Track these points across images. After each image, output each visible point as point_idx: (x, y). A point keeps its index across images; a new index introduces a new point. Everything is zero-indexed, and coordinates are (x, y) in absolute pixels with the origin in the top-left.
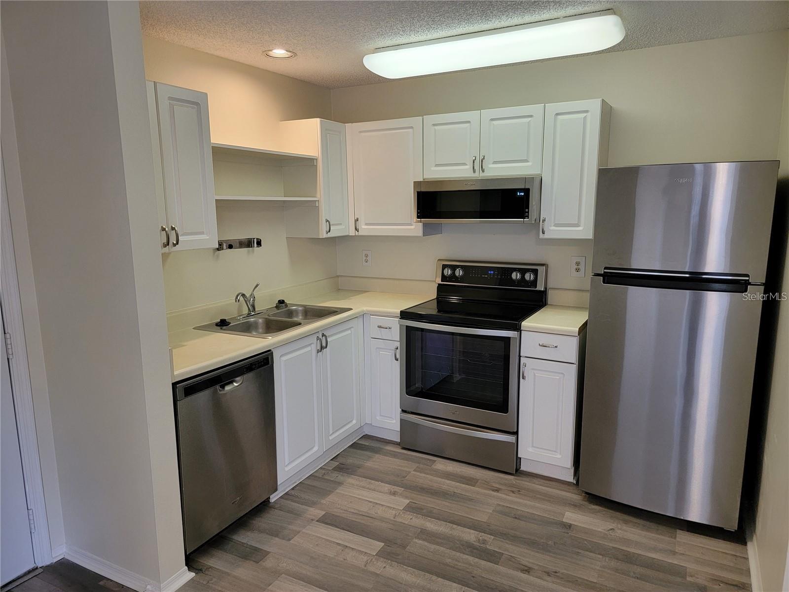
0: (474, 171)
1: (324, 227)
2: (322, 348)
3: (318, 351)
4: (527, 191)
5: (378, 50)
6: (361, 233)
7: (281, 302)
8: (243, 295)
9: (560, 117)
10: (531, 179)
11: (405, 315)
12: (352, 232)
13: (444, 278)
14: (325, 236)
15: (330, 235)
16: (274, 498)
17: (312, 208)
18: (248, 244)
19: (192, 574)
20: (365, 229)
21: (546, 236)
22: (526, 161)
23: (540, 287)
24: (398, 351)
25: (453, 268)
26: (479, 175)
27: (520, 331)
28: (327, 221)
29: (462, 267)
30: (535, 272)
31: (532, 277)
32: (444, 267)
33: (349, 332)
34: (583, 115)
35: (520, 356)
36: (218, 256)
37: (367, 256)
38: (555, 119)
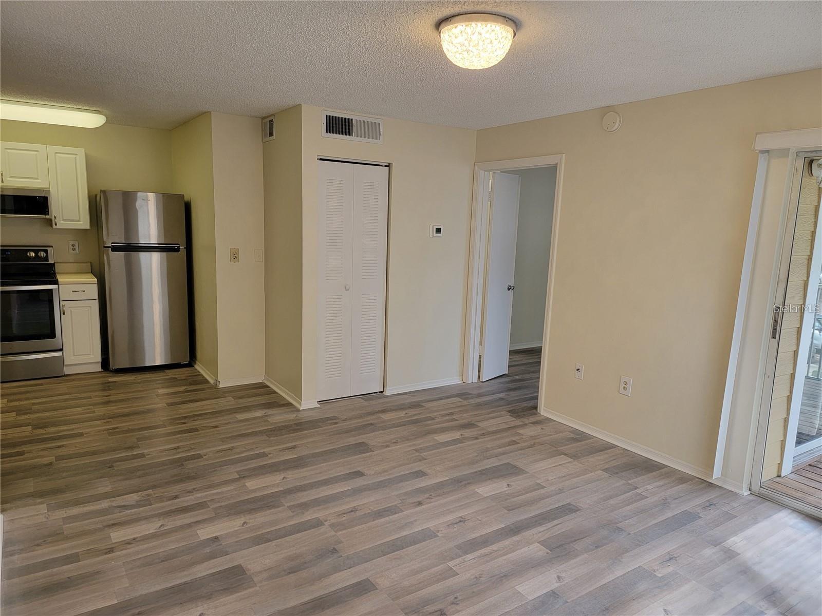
9: (57, 154)
21: (58, 227)
22: (37, 179)
23: (51, 261)
27: (59, 285)
30: (46, 251)
31: (44, 255)
34: (74, 156)
35: (60, 301)
38: (55, 155)
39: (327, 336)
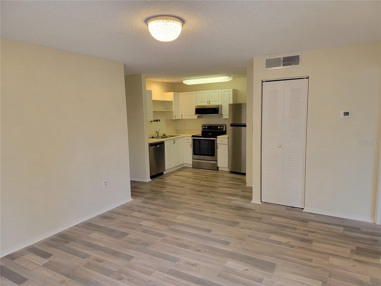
0: (208, 104)
1: (174, 117)
2: (174, 143)
3: (173, 143)
4: (218, 108)
5: (186, 80)
6: (183, 118)
7: (164, 134)
8: (157, 132)
9: (225, 92)
10: (219, 106)
11: (193, 136)
12: (181, 118)
13: (203, 129)
14: (174, 119)
15: (175, 119)
16: (164, 173)
17: (172, 112)
18: (157, 121)
19: (151, 180)
20: (184, 117)
21: (223, 118)
22: (219, 102)
23: (224, 130)
24: (191, 145)
25: (205, 126)
26: (209, 104)
27: (217, 138)
28: (175, 115)
29: (207, 126)
30: (223, 127)
31: (222, 128)
32: (203, 126)
33: (180, 141)
34: (229, 92)
35: (217, 144)
36: (151, 123)
37: (185, 124)
38: (224, 93)
39: (268, 170)
